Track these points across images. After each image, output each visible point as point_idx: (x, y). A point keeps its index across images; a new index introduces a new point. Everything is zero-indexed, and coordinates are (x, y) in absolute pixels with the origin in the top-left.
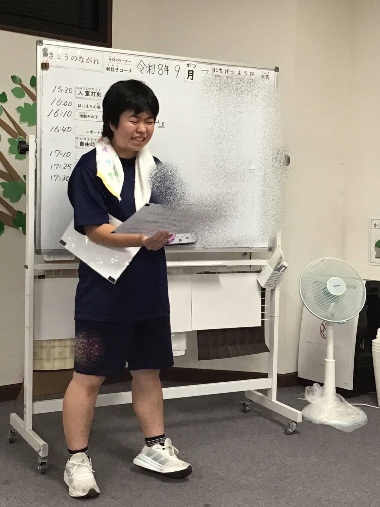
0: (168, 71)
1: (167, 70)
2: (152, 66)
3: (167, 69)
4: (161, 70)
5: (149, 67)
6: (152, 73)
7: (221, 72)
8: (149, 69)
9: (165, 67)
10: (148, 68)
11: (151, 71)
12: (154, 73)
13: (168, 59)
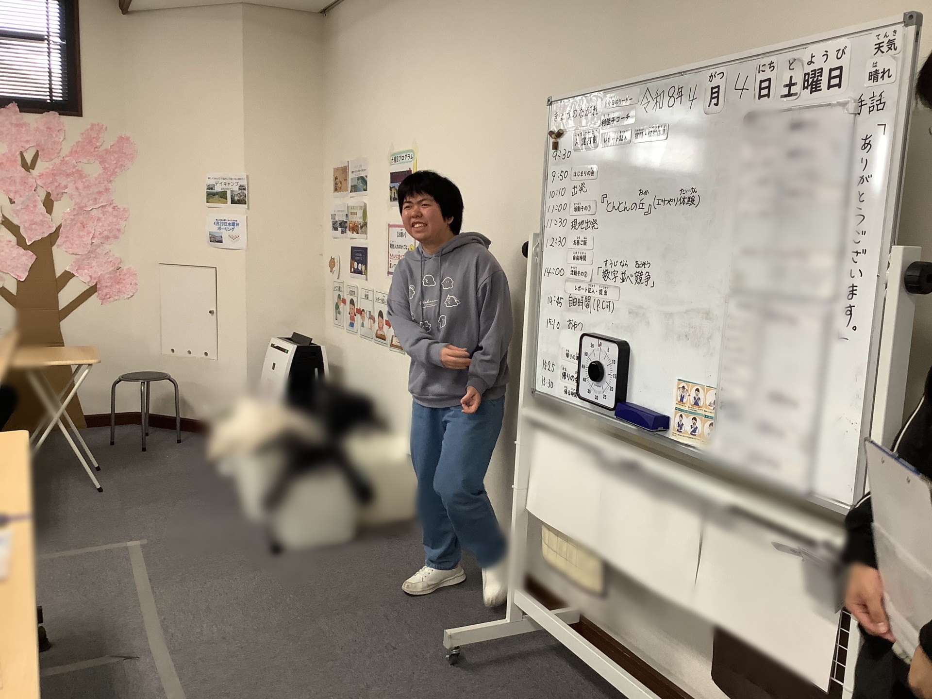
0: (682, 97)
1: (680, 95)
2: (660, 94)
3: (680, 93)
4: (672, 98)
5: (657, 97)
6: (659, 108)
7: (772, 68)
8: (657, 101)
9: (679, 89)
10: (655, 100)
11: (658, 104)
12: (661, 108)
13: (683, 72)
